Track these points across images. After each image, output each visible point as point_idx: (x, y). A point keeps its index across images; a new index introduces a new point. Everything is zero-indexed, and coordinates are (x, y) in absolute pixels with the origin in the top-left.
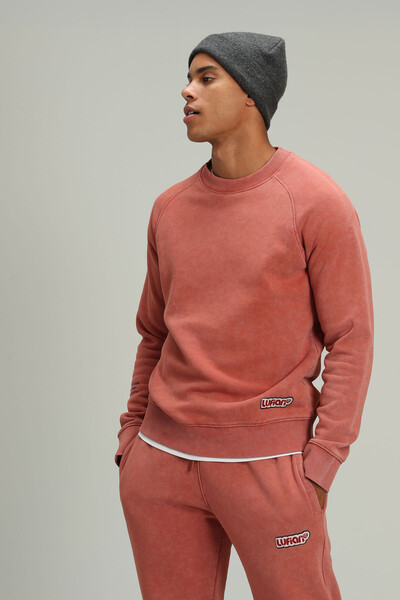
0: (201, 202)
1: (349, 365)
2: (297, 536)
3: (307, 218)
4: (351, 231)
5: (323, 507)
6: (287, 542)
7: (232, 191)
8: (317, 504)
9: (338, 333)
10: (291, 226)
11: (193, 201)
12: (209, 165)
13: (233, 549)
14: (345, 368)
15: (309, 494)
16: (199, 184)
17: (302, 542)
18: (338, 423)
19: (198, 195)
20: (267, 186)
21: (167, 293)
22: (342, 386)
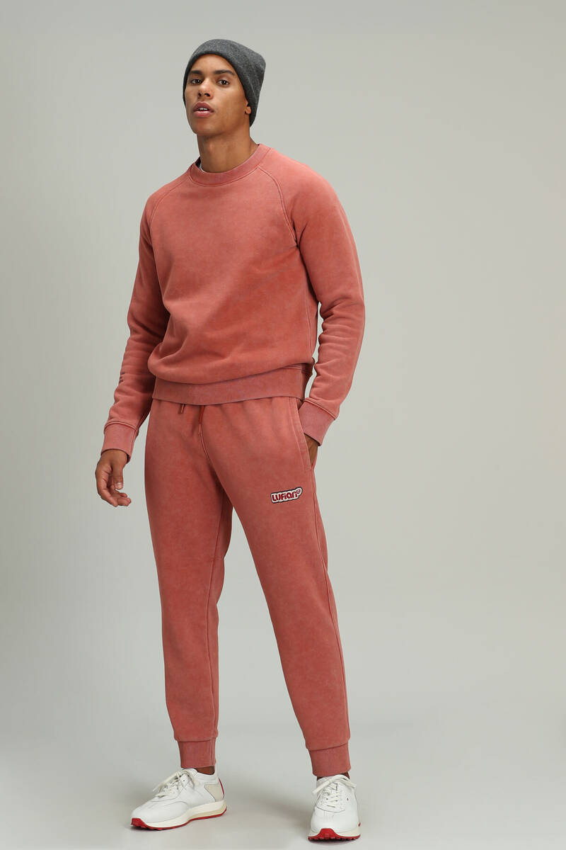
0: (193, 196)
1: (348, 327)
2: (291, 492)
3: (294, 200)
4: (334, 209)
5: (313, 465)
6: (281, 497)
7: (220, 184)
8: (309, 462)
9: (333, 302)
10: (279, 209)
11: (184, 196)
12: (198, 162)
13: (234, 510)
14: (343, 330)
15: (303, 454)
16: (189, 180)
17: (295, 498)
18: (338, 378)
19: (187, 190)
20: (252, 176)
21: (164, 286)
22: (342, 346)
